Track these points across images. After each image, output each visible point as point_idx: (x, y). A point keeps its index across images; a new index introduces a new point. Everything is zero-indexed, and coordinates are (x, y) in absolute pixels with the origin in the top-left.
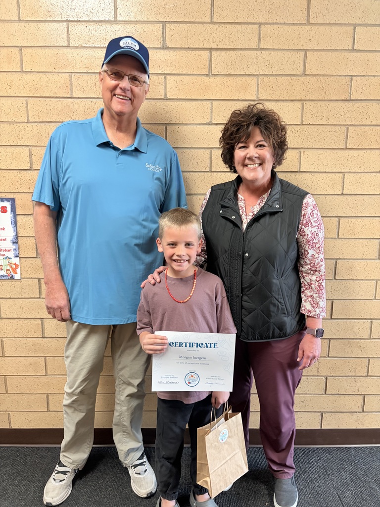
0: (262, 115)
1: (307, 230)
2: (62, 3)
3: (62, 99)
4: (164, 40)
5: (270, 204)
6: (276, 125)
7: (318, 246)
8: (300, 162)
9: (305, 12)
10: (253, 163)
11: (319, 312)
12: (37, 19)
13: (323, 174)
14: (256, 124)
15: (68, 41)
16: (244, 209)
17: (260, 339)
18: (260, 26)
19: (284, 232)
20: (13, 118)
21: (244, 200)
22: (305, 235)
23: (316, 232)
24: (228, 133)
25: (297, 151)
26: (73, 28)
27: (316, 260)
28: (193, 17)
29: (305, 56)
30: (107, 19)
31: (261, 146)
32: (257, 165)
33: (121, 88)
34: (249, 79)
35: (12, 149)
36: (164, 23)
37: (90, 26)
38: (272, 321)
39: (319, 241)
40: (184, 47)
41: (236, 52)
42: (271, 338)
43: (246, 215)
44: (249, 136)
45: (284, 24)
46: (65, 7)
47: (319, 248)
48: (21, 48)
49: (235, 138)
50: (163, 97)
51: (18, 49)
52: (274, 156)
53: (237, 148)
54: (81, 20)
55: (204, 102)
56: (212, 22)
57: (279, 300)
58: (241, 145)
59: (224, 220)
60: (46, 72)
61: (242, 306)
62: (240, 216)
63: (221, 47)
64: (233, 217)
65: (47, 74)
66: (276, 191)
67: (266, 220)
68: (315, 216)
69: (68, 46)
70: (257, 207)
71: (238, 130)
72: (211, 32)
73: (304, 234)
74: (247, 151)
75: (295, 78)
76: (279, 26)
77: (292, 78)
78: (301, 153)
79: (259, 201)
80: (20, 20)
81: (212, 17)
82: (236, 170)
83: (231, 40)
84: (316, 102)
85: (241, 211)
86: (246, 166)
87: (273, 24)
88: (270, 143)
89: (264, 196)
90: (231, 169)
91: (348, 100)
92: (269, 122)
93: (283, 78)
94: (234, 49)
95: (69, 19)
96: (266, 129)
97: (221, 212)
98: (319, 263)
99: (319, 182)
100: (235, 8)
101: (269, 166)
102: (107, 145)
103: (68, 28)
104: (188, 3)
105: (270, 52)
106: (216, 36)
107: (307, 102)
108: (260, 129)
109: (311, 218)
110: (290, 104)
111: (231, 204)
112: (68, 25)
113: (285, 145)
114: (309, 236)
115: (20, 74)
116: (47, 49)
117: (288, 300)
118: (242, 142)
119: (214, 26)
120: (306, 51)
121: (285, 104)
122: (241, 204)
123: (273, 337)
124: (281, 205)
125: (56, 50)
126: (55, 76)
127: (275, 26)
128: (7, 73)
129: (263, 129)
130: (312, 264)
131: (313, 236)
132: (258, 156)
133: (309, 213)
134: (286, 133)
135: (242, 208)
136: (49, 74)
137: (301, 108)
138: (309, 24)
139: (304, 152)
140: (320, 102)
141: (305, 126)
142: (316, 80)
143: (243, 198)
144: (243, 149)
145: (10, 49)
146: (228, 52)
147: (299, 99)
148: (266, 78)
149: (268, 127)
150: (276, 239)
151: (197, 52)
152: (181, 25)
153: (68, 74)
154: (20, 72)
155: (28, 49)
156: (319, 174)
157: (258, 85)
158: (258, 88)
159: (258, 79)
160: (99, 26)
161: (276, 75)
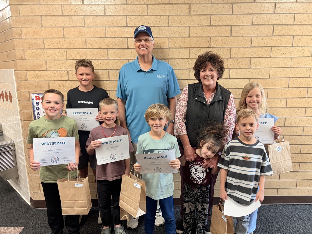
2: (81, 8)
3: (82, 50)
4: (127, 23)
5: (217, 97)
9: (188, 10)
12: (70, 15)
15: (84, 25)
18: (169, 16)
20: (60, 58)
25: (188, 70)
28: (139, 13)
29: (189, 29)
30: (101, 15)
32: (210, 79)
34: (165, 39)
35: (60, 71)
36: (126, 16)
37: (94, 18)
41: (159, 28)
45: (179, 15)
48: (63, 28)
49: (200, 67)
50: (127, 48)
54: (90, 15)
56: (148, 15)
65: (75, 39)
66: (219, 91)
69: (84, 27)
72: (147, 19)
76: (177, 16)
77: (184, 38)
78: (189, 71)
80: (62, 15)
81: (147, 13)
83: (156, 22)
84: (195, 48)
86: (205, 79)
87: (174, 15)
91: (209, 47)
93: (180, 38)
95: (84, 15)
100: (158, 9)
103: (84, 19)
104: (137, 7)
105: (174, 27)
106: (150, 21)
107: (191, 49)
110: (184, 49)
112: (84, 17)
115: (63, 39)
116: (75, 28)
119: (149, 17)
120: (189, 27)
125: (79, 28)
126: (79, 40)
128: (57, 39)
132: (210, 74)
137: (188, 51)
138: (190, 15)
141: (191, 59)
142: (195, 39)
145: (59, 28)
147: (187, 47)
148: (172, 39)
152: (134, 17)
153: (84, 39)
155: (67, 28)
157: (169, 41)
158: (169, 43)
159: (169, 39)
160: (98, 18)
161: (177, 37)
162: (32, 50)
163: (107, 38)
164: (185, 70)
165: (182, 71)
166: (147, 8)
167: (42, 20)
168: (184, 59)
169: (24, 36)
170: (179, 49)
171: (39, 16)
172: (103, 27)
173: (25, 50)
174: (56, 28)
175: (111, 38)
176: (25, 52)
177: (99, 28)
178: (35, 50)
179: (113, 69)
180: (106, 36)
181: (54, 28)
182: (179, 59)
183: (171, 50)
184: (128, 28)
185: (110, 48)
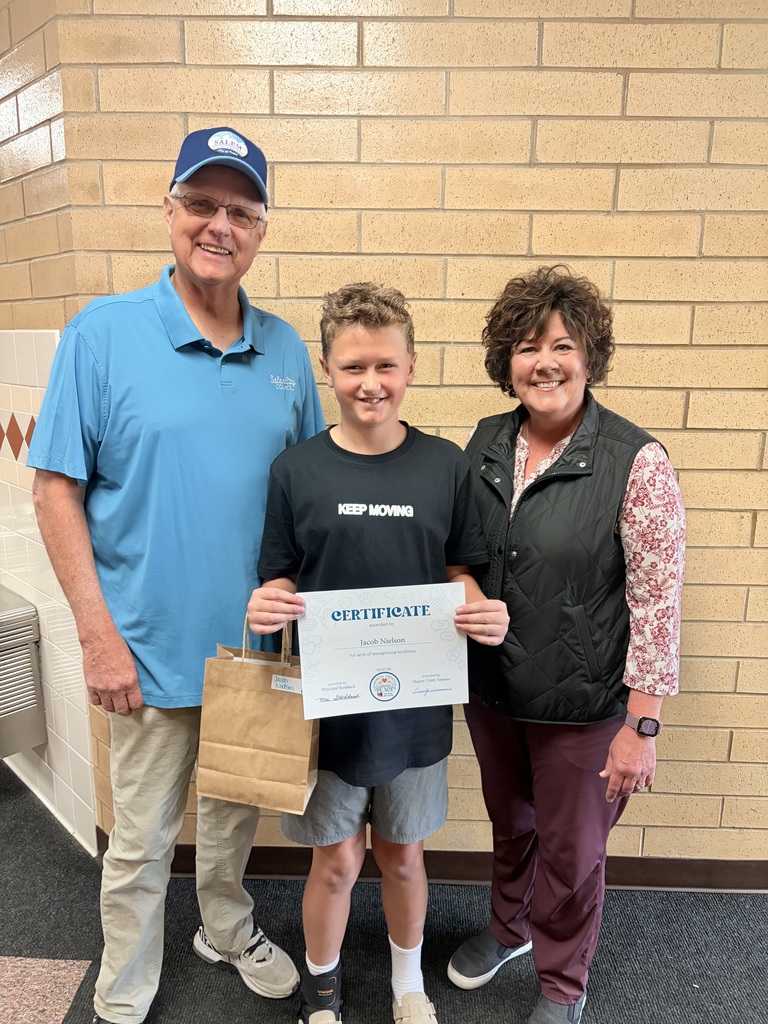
0: (568, 288)
1: (640, 513)
2: (350, 82)
3: (341, 257)
4: (533, 151)
7: (664, 545)
10: (545, 380)
11: (652, 683)
12: (305, 113)
14: (555, 305)
15: (359, 154)
16: (523, 464)
18: (712, 124)
22: (634, 523)
23: (661, 519)
24: (501, 323)
26: (371, 130)
27: (660, 573)
28: (589, 107)
30: (431, 113)
31: (563, 347)
32: (555, 384)
33: (212, 232)
34: (686, 219)
36: (535, 119)
37: (399, 124)
40: (568, 162)
41: (664, 171)
43: (524, 477)
44: (542, 330)
45: (758, 119)
46: (357, 89)
47: (666, 549)
49: (513, 332)
50: (524, 253)
52: (587, 367)
53: (517, 352)
54: (383, 114)
55: (599, 262)
56: (624, 117)
58: (524, 345)
60: (315, 209)
63: (638, 162)
64: (497, 480)
65: (316, 211)
68: (659, 485)
69: (357, 163)
71: (520, 317)
72: (620, 134)
73: (632, 519)
74: (536, 357)
76: (748, 124)
80: (272, 114)
81: (624, 107)
82: (513, 391)
83: (657, 148)
85: (516, 469)
86: (535, 385)
87: (737, 119)
88: (581, 342)
90: (504, 390)
92: (581, 303)
93: (751, 217)
94: (661, 165)
95: (362, 113)
96: (573, 316)
97: (483, 468)
100: (668, 90)
101: (578, 386)
102: (196, 346)
103: (359, 129)
104: (582, 82)
105: (728, 170)
106: (629, 142)
108: (562, 315)
109: (650, 489)
110: (761, 264)
112: (359, 123)
113: (610, 344)
114: (645, 525)
116: (320, 167)
118: (530, 341)
119: (627, 124)
121: (751, 264)
122: (520, 454)
124: (590, 463)
125: (334, 170)
126: (332, 216)
127: (738, 124)
129: (568, 317)
130: (652, 582)
131: (653, 526)
132: (557, 366)
133: (646, 479)
134: (611, 321)
135: (520, 463)
136: (321, 212)
143: (526, 444)
144: (530, 353)
146: (650, 171)
148: (718, 218)
149: (576, 311)
151: (592, 171)
152: (566, 122)
153: (355, 212)
157: (703, 229)
158: (702, 236)
160: (416, 126)
161: (736, 212)
162: (140, 257)
163: (448, 214)
164: (756, 351)
165: (743, 352)
166: (625, 86)
168: (757, 306)
169: (113, 197)
170: (740, 263)
171: (176, 116)
172: (436, 164)
173: (114, 256)
175: (464, 214)
176: (114, 264)
177: (415, 168)
178: (153, 257)
179: (460, 341)
180: (443, 203)
182: (738, 305)
183: (707, 264)
184: (539, 171)
185: (454, 253)
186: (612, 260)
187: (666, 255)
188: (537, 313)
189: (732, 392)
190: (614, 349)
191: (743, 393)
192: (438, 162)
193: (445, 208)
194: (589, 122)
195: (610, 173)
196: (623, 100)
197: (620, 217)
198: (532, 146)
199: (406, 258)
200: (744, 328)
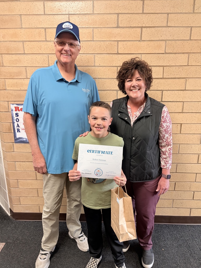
0: (139, 63)
1: (164, 125)
2: (66, 5)
4: (118, 23)
5: (146, 111)
6: (147, 69)
8: (186, 85)
9: (192, 7)
10: (134, 89)
11: (169, 166)
12: (54, 14)
13: (198, 91)
14: (136, 68)
17: (140, 181)
18: (168, 15)
19: (153, 126)
20: (42, 65)
21: (131, 109)
22: (163, 127)
23: (169, 126)
24: (122, 74)
26: (72, 18)
27: (169, 139)
28: (133, 11)
29: (191, 30)
30: (89, 13)
31: (139, 80)
32: (137, 90)
33: (64, 50)
34: (161, 42)
36: (118, 14)
37: (80, 16)
38: (146, 172)
39: (170, 130)
40: (128, 26)
41: (155, 28)
42: (145, 180)
43: (132, 117)
44: (133, 75)
45: (181, 13)
46: (68, 7)
47: (170, 133)
48: (45, 29)
49: (125, 76)
50: (116, 53)
51: (44, 29)
52: (146, 85)
53: (126, 81)
54: (75, 13)
56: (143, 13)
57: (150, 161)
58: (128, 80)
59: (121, 119)
61: (130, 164)
62: (129, 117)
63: (147, 26)
64: (126, 118)
66: (149, 104)
67: (144, 120)
68: (168, 117)
70: (138, 112)
71: (127, 72)
72: (142, 18)
74: (132, 83)
75: (185, 41)
76: (178, 14)
77: (184, 41)
78: (186, 80)
79: (139, 109)
80: (45, 14)
81: (143, 10)
82: (126, 93)
83: (153, 22)
84: (196, 54)
86: (132, 90)
87: (175, 13)
88: (144, 78)
89: (141, 106)
90: (123, 93)
92: (143, 67)
93: (180, 41)
94: (154, 27)
95: (70, 13)
96: (141, 71)
97: (119, 115)
98: (170, 141)
99: (195, 95)
100: (155, 5)
101: (143, 90)
102: (62, 80)
104: (131, 3)
105: (173, 28)
106: (145, 20)
107: (191, 54)
108: (138, 71)
110: (182, 55)
111: (124, 111)
112: (69, 16)
113: (152, 79)
114: (166, 128)
117: (154, 161)
118: (129, 78)
119: (144, 15)
120: (192, 27)
121: (179, 55)
122: (129, 110)
123: (146, 180)
124: (151, 112)
127: (176, 15)
128: (39, 42)
129: (140, 71)
130: (167, 142)
132: (137, 85)
135: (130, 113)
137: (188, 57)
138: (194, 13)
139: (188, 80)
140: (198, 54)
141: (190, 66)
142: (196, 42)
143: (130, 107)
144: (130, 82)
145: (40, 29)
146: (151, 29)
147: (187, 52)
148: (170, 42)
149: (142, 70)
150: (149, 130)
151: (135, 29)
152: (127, 15)
154: (45, 41)
155: (49, 29)
156: (196, 91)
157: (166, 45)
159: (166, 42)
160: (85, 17)
161: (175, 40)
162: (10, 55)
163: (95, 42)
164: (181, 79)
165: (177, 80)
166: (143, 4)
167: (21, 20)
168: (181, 67)
169: (2, 39)
170: (176, 55)
171: (18, 15)
173: (3, 55)
174: (38, 29)
175: (99, 42)
176: (3, 57)
177: (85, 29)
178: (14, 55)
179: (99, 78)
180: (93, 39)
181: (35, 29)
182: (176, 67)
183: (167, 55)
184: (120, 29)
185: (97, 53)
186: (141, 54)
187: (156, 53)
188: (131, 71)
189: (175, 91)
190: (153, 80)
191: (178, 91)
192: (91, 27)
193: (94, 40)
194: (133, 15)
195: (140, 29)
196: (143, 8)
197: (143, 42)
198: (118, 22)
199: (83, 55)
200: (178, 73)
